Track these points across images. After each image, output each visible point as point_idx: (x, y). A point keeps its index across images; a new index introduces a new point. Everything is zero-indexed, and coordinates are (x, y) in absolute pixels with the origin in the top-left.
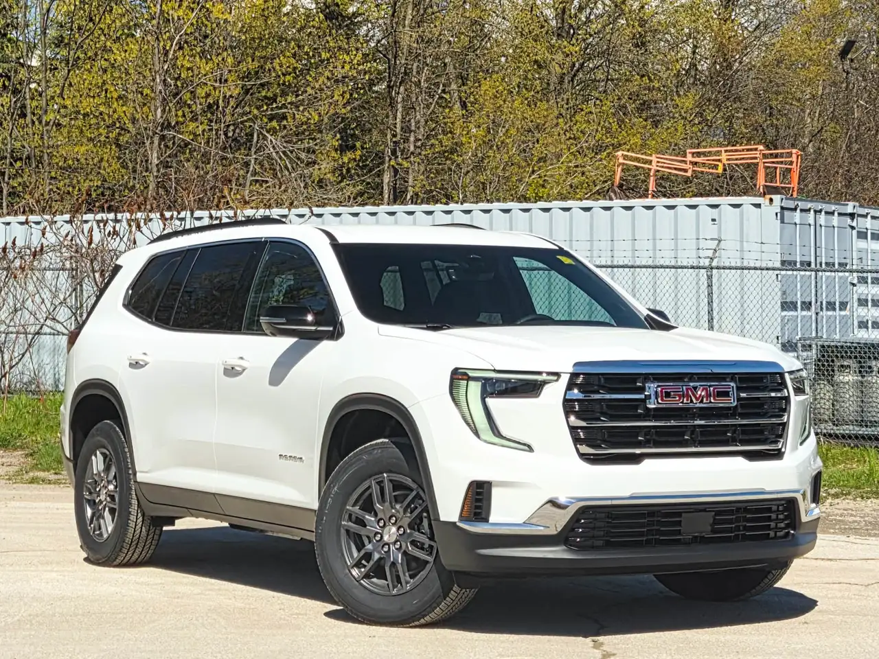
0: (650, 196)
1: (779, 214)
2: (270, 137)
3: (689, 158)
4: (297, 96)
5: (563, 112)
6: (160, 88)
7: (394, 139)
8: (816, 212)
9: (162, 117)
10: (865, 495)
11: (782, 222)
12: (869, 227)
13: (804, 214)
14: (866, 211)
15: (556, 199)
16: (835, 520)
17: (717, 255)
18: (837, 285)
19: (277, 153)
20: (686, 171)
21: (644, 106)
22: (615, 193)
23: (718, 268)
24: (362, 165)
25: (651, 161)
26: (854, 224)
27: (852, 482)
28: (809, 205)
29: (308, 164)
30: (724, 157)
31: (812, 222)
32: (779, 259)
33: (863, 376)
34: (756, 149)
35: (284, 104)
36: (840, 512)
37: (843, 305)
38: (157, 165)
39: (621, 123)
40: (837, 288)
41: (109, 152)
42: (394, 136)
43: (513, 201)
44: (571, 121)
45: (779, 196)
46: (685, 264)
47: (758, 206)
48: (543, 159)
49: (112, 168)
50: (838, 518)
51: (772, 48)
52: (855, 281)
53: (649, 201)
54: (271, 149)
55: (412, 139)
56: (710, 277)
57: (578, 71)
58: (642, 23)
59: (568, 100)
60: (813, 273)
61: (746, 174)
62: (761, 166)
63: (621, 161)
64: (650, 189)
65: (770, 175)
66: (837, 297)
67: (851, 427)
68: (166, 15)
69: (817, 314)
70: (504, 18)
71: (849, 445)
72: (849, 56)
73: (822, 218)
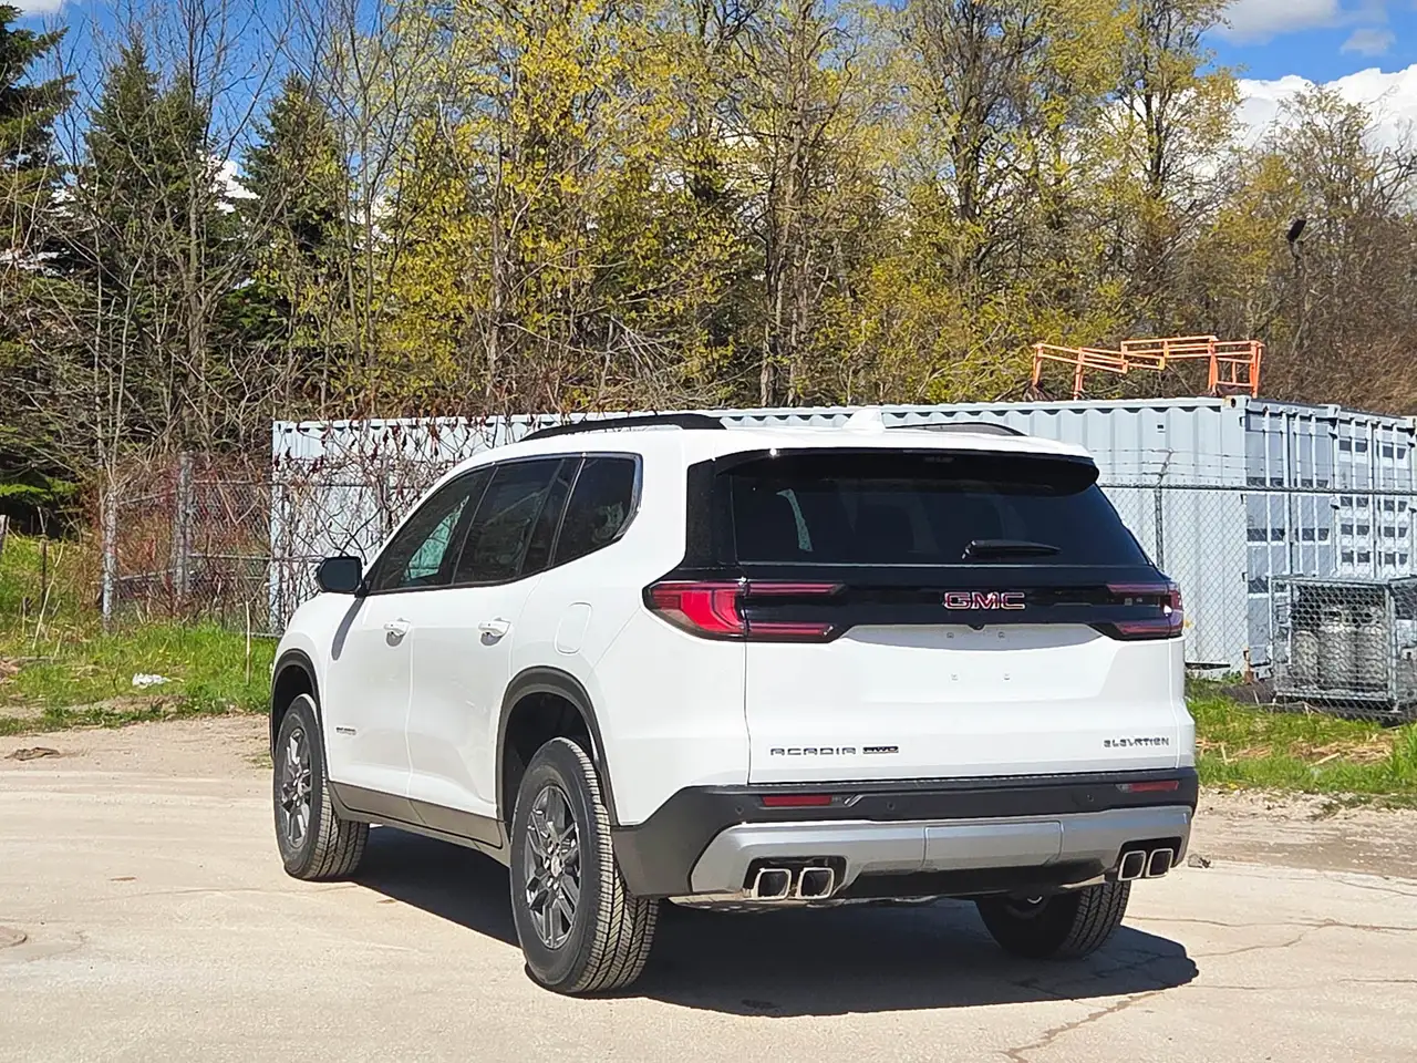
0: (1076, 398)
1: (1243, 420)
2: (627, 330)
3: (1124, 351)
4: (660, 282)
5: (969, 302)
6: (499, 272)
7: (773, 333)
8: (1288, 416)
9: (501, 306)
10: (1392, 804)
11: (1248, 429)
12: (1353, 435)
13: (1274, 419)
14: (1350, 415)
15: (961, 401)
16: (1356, 842)
17: (1167, 470)
18: (1315, 510)
19: (636, 348)
20: (1120, 367)
21: (1063, 296)
22: (1032, 392)
23: (1169, 487)
24: (737, 362)
25: (1077, 355)
26: (1336, 432)
27: (1372, 784)
28: (1281, 408)
29: (672, 362)
30: (1166, 350)
31: (1284, 430)
32: (1244, 476)
33: (1357, 627)
34: (1206, 341)
35: (645, 292)
36: (1360, 829)
37: (1324, 533)
38: (495, 362)
39: (1037, 313)
40: (1315, 514)
41: (444, 349)
42: (773, 329)
43: (910, 403)
44: (978, 312)
45: (1243, 396)
46: (1126, 482)
47: (1217, 409)
48: (946, 356)
49: (445, 364)
50: (1359, 839)
51: (1209, 229)
52: (1339, 504)
53: (1076, 403)
54: (629, 343)
55: (794, 333)
56: (1158, 499)
57: (984, 256)
58: (1058, 199)
59: (973, 287)
60: (1286, 494)
61: (1180, 374)
62: (1213, 359)
63: (1040, 354)
64: (1077, 389)
65: (1225, 371)
66: (1316, 522)
67: (1343, 692)
68: (507, 189)
69: (1291, 544)
70: (899, 195)
71: (1342, 716)
72: (1299, 239)
73: (1297, 424)
